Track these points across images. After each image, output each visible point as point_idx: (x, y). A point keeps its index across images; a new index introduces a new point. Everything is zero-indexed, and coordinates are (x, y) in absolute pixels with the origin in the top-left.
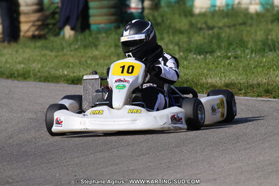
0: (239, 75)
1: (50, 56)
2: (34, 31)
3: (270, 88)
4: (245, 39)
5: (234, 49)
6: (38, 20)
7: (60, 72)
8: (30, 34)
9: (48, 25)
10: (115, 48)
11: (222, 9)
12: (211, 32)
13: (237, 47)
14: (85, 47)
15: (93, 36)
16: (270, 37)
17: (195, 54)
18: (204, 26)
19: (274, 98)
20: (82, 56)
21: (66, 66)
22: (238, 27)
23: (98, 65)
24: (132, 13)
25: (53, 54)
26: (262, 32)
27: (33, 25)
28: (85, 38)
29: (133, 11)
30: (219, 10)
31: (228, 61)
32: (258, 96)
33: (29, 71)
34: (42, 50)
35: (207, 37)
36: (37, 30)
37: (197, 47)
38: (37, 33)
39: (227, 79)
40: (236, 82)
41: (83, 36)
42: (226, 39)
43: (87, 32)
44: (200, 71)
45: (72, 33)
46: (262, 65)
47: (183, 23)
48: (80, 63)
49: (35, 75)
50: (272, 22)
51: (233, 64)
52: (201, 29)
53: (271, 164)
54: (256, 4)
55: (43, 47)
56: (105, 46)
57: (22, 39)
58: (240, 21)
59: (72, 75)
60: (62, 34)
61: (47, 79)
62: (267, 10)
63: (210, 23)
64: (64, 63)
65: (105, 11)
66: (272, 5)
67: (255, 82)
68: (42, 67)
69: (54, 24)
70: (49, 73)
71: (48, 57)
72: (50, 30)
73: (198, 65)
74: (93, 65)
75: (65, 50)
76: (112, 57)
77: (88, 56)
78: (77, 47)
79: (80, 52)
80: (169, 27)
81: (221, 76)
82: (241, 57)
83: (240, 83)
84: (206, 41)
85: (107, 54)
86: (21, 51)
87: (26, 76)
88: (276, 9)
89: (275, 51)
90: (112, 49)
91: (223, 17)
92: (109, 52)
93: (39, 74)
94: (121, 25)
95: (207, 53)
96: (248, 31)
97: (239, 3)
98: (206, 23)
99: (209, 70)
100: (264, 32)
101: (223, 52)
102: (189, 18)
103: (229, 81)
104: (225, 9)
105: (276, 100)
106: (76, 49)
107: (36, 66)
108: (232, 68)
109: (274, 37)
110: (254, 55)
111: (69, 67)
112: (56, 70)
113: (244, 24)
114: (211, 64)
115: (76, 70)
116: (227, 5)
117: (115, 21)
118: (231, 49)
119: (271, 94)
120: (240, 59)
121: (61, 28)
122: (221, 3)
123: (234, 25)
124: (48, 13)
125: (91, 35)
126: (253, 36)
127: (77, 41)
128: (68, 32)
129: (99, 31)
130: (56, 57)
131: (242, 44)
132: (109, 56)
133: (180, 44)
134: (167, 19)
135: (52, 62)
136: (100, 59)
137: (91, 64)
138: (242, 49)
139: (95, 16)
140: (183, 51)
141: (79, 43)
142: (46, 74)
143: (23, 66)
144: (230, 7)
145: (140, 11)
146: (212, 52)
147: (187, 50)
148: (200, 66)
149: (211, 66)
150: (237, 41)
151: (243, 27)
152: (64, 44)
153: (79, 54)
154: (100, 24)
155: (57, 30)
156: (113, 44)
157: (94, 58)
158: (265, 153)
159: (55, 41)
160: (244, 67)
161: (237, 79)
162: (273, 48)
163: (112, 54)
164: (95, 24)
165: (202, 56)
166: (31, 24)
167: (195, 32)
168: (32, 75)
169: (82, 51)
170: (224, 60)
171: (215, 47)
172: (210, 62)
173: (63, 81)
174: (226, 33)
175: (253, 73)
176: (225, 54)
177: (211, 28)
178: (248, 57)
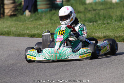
0: (110, 32)
1: (20, 24)
4: (112, 15)
5: (106, 20)
6: (13, 8)
7: (25, 32)
8: (9, 14)
9: (17, 10)
12: (94, 12)
13: (108, 19)
14: (36, 20)
15: (40, 15)
16: (123, 14)
17: (88, 22)
18: (91, 9)
20: (35, 24)
21: (28, 29)
24: (57, 4)
25: (21, 23)
26: (119, 12)
27: (11, 10)
28: (36, 16)
30: (98, 2)
31: (104, 25)
33: (10, 32)
34: (16, 21)
35: (93, 14)
36: (13, 12)
37: (89, 19)
38: (12, 14)
39: (105, 34)
40: (109, 35)
41: (34, 15)
42: (102, 15)
43: (36, 13)
44: (91, 30)
45: (29, 13)
46: (121, 27)
47: (81, 8)
48: (34, 27)
49: (13, 33)
51: (107, 27)
52: (90, 11)
55: (16, 20)
56: (45, 19)
57: (6, 17)
58: (108, 6)
59: (31, 33)
60: (24, 14)
61: (19, 35)
63: (94, 7)
64: (26, 27)
65: (44, 3)
67: (118, 35)
68: (16, 30)
69: (21, 9)
70: (20, 32)
71: (19, 25)
72: (19, 12)
73: (90, 28)
74: (41, 28)
75: (26, 22)
77: (37, 24)
78: (32, 20)
79: (34, 22)
81: (101, 33)
82: (110, 23)
83: (111, 36)
84: (93, 16)
85: (47, 23)
86: (5, 22)
87: (9, 34)
90: (49, 21)
91: (100, 5)
92: (47, 22)
93: (15, 33)
94: (52, 9)
95: (94, 22)
96: (112, 11)
98: (92, 8)
99: (96, 30)
101: (101, 21)
102: (84, 6)
103: (106, 35)
104: (101, 1)
106: (31, 21)
107: (13, 29)
108: (106, 29)
110: (116, 23)
111: (29, 29)
112: (23, 31)
113: (110, 8)
114: (96, 27)
115: (33, 31)
117: (50, 7)
118: (105, 20)
120: (110, 24)
121: (24, 11)
123: (106, 9)
124: (17, 4)
125: (38, 14)
126: (115, 14)
128: (27, 13)
129: (42, 12)
130: (23, 25)
131: (110, 17)
132: (48, 24)
133: (81, 18)
134: (74, 6)
135: (21, 27)
136: (44, 25)
137: (39, 28)
138: (110, 20)
139: (40, 5)
140: (82, 21)
141: (33, 18)
142: (19, 33)
143: (7, 29)
144: (103, 0)
145: (61, 2)
146: (96, 21)
147: (84, 21)
148: (91, 28)
149: (96, 28)
150: (108, 16)
151: (110, 10)
152: (26, 18)
153: (33, 23)
154: (42, 9)
155: (22, 12)
157: (40, 25)
159: (22, 17)
160: (112, 28)
161: (109, 34)
164: (40, 9)
165: (92, 23)
166: (9, 9)
167: (87, 12)
168: (12, 33)
169: (35, 22)
170: (103, 25)
171: (97, 19)
172: (96, 26)
173: (27, 36)
174: (102, 12)
175: (117, 31)
176: (103, 22)
177: (95, 10)
178: (114, 23)
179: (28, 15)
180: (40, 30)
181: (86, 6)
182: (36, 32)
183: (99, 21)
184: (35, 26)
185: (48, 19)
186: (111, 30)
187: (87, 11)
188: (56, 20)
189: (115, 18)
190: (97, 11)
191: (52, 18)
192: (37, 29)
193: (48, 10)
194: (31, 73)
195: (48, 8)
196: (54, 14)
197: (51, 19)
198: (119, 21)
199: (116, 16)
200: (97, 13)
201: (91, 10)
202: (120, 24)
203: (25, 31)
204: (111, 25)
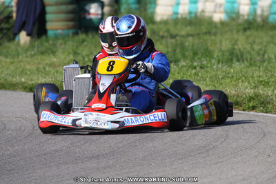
1: (6, 62)
3: (239, 99)
4: (211, 48)
5: (199, 59)
7: (15, 80)
9: (2, 30)
10: (74, 55)
11: (184, 16)
12: (173, 40)
13: (202, 56)
14: (42, 53)
15: (51, 42)
16: (236, 47)
18: (165, 34)
19: (244, 110)
20: (39, 63)
21: (23, 73)
22: (201, 36)
23: (57, 72)
24: (91, 20)
25: (8, 60)
26: (227, 42)
28: (42, 44)
29: (92, 17)
30: (182, 18)
31: (194, 71)
35: (170, 45)
41: (39, 42)
42: (190, 48)
43: (44, 38)
45: (28, 39)
46: (230, 75)
48: (38, 69)
50: (238, 31)
51: (200, 74)
52: (162, 37)
53: (244, 179)
54: (221, 12)
56: (63, 52)
58: (204, 29)
59: (30, 83)
60: (17, 39)
62: (232, 19)
63: (173, 31)
64: (21, 69)
65: (62, 16)
66: (238, 14)
69: (9, 29)
70: (6, 80)
71: (3, 64)
72: (5, 34)
74: (52, 72)
75: (20, 57)
77: (45, 62)
78: (33, 53)
79: (37, 59)
82: (207, 67)
84: (170, 50)
85: (66, 62)
88: (241, 17)
89: (243, 61)
90: (71, 57)
91: (186, 26)
92: (68, 59)
94: (80, 32)
95: (171, 62)
96: (212, 40)
97: (203, 11)
98: (168, 31)
100: (230, 42)
101: (188, 61)
104: (188, 17)
105: (246, 112)
106: (32, 56)
108: (199, 78)
109: (240, 47)
110: (220, 65)
111: (26, 74)
112: (13, 77)
113: (209, 33)
114: (176, 74)
115: (35, 77)
116: (190, 13)
117: (73, 27)
118: (196, 59)
119: (241, 106)
121: (16, 34)
122: (184, 10)
123: (198, 34)
124: (1, 17)
125: (47, 41)
126: (218, 46)
127: (33, 47)
128: (23, 37)
129: (57, 37)
130: (12, 63)
131: (208, 54)
135: (8, 68)
136: (59, 66)
137: (50, 72)
139: (52, 21)
141: (36, 49)
142: (3, 81)
144: (193, 15)
145: (100, 17)
146: (176, 61)
150: (202, 51)
151: (206, 37)
152: (19, 50)
153: (36, 61)
154: (57, 29)
155: (12, 36)
156: (71, 51)
157: (52, 65)
158: (237, 167)
159: (11, 46)
160: (211, 77)
162: (240, 58)
163: (70, 61)
164: (52, 30)
167: (157, 40)
169: (39, 58)
170: (190, 70)
171: (179, 56)
172: (175, 71)
173: (20, 89)
174: (189, 42)
175: (221, 84)
176: (190, 64)
177: (173, 37)
178: (215, 67)
179: (25, 43)
180: (50, 76)
181: (154, 27)
182: (41, 80)
183: (182, 60)
184: (41, 67)
185: (69, 54)
186: (209, 83)
187: (157, 38)
188: (88, 55)
189: (218, 56)
190: (178, 38)
191: (79, 52)
192: (43, 75)
193: (71, 32)
194: (27, 170)
195: (69, 28)
196: (83, 41)
197: (75, 53)
198: (227, 62)
199: (221, 50)
200: (179, 42)
201: (167, 37)
202: (228, 69)
203: (18, 77)
204: (209, 69)
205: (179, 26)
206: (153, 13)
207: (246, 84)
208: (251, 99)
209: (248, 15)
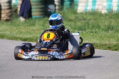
0: (97, 40)
2: (7, 18)
3: (110, 46)
4: (100, 25)
6: (9, 13)
7: (18, 36)
8: (5, 19)
10: (43, 26)
11: (90, 11)
12: (85, 21)
13: (96, 28)
16: (111, 24)
17: (78, 30)
18: (82, 18)
19: (112, 50)
20: (28, 29)
21: (21, 33)
23: (35, 33)
24: (50, 12)
25: (15, 28)
26: (107, 22)
27: (7, 15)
28: (30, 21)
31: (92, 34)
32: (105, 49)
35: (83, 23)
36: (8, 17)
37: (79, 27)
38: (8, 18)
39: (92, 41)
42: (91, 24)
43: (30, 19)
46: (107, 36)
47: (72, 17)
48: (27, 32)
51: (94, 35)
52: (80, 20)
54: (105, 10)
55: (10, 25)
56: (39, 25)
59: (24, 37)
60: (19, 19)
62: (110, 13)
63: (85, 17)
65: (38, 10)
66: (112, 11)
67: (104, 43)
68: (10, 33)
70: (13, 36)
71: (13, 29)
75: (20, 26)
76: (41, 30)
77: (30, 29)
79: (27, 27)
80: (67, 18)
81: (89, 40)
83: (97, 43)
84: (83, 25)
87: (3, 37)
88: (114, 12)
89: (113, 30)
90: (41, 27)
91: (90, 15)
92: (40, 28)
93: (9, 36)
94: (46, 17)
95: (83, 30)
96: (101, 21)
97: (97, 9)
98: (83, 17)
100: (108, 22)
101: (90, 30)
102: (75, 15)
104: (91, 11)
107: (8, 33)
108: (94, 37)
109: (113, 24)
110: (103, 32)
115: (25, 35)
116: (92, 10)
117: (43, 15)
118: (93, 29)
120: (97, 33)
124: (13, 10)
125: (32, 20)
126: (103, 23)
129: (36, 18)
130: (17, 29)
131: (99, 27)
134: (66, 15)
135: (14, 31)
136: (36, 30)
137: (32, 33)
138: (98, 29)
139: (34, 12)
143: (2, 32)
144: (93, 11)
146: (85, 30)
147: (74, 28)
150: (96, 25)
152: (20, 24)
153: (27, 28)
154: (36, 15)
157: (33, 30)
158: (108, 74)
160: (99, 37)
163: (41, 28)
164: (34, 15)
165: (81, 31)
166: (6, 14)
167: (78, 21)
168: (6, 36)
171: (86, 27)
173: (20, 40)
174: (91, 22)
175: (103, 39)
176: (91, 31)
177: (84, 19)
178: (101, 32)
180: (32, 35)
182: (28, 36)
183: (88, 29)
189: (103, 28)
190: (87, 20)
191: (45, 25)
192: (29, 34)
195: (41, 15)
200: (87, 22)
202: (106, 33)
204: (99, 33)
205: (87, 15)
206: (77, 9)
207: (114, 39)
208: (115, 46)
209: (117, 11)
